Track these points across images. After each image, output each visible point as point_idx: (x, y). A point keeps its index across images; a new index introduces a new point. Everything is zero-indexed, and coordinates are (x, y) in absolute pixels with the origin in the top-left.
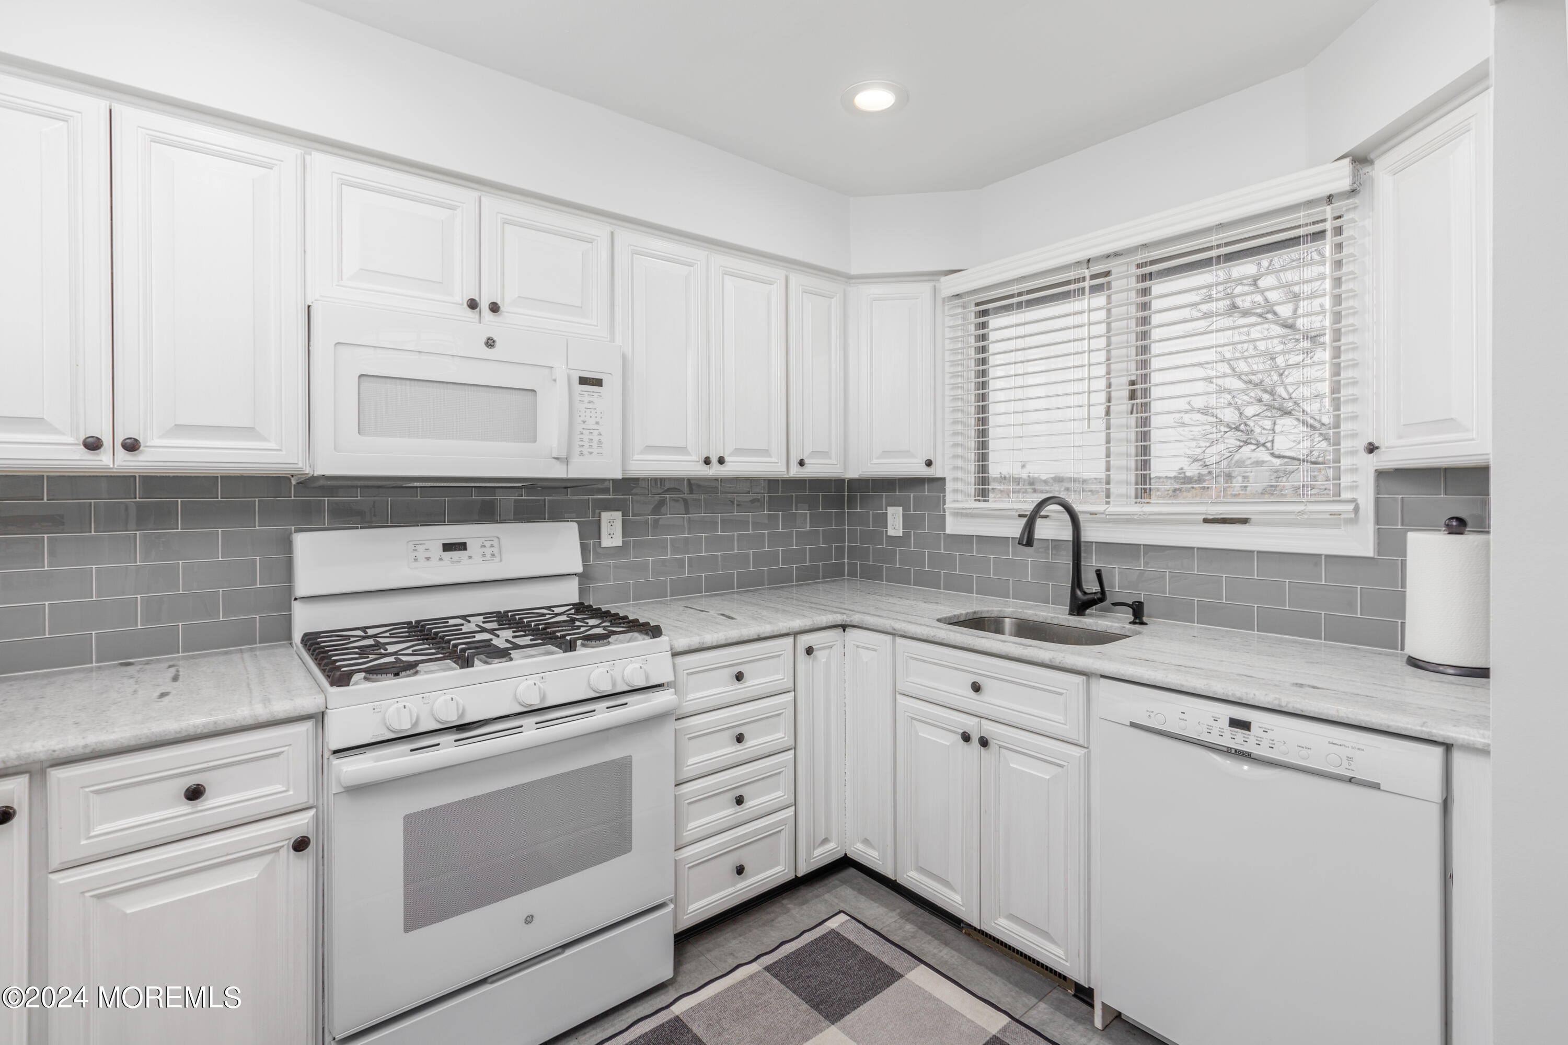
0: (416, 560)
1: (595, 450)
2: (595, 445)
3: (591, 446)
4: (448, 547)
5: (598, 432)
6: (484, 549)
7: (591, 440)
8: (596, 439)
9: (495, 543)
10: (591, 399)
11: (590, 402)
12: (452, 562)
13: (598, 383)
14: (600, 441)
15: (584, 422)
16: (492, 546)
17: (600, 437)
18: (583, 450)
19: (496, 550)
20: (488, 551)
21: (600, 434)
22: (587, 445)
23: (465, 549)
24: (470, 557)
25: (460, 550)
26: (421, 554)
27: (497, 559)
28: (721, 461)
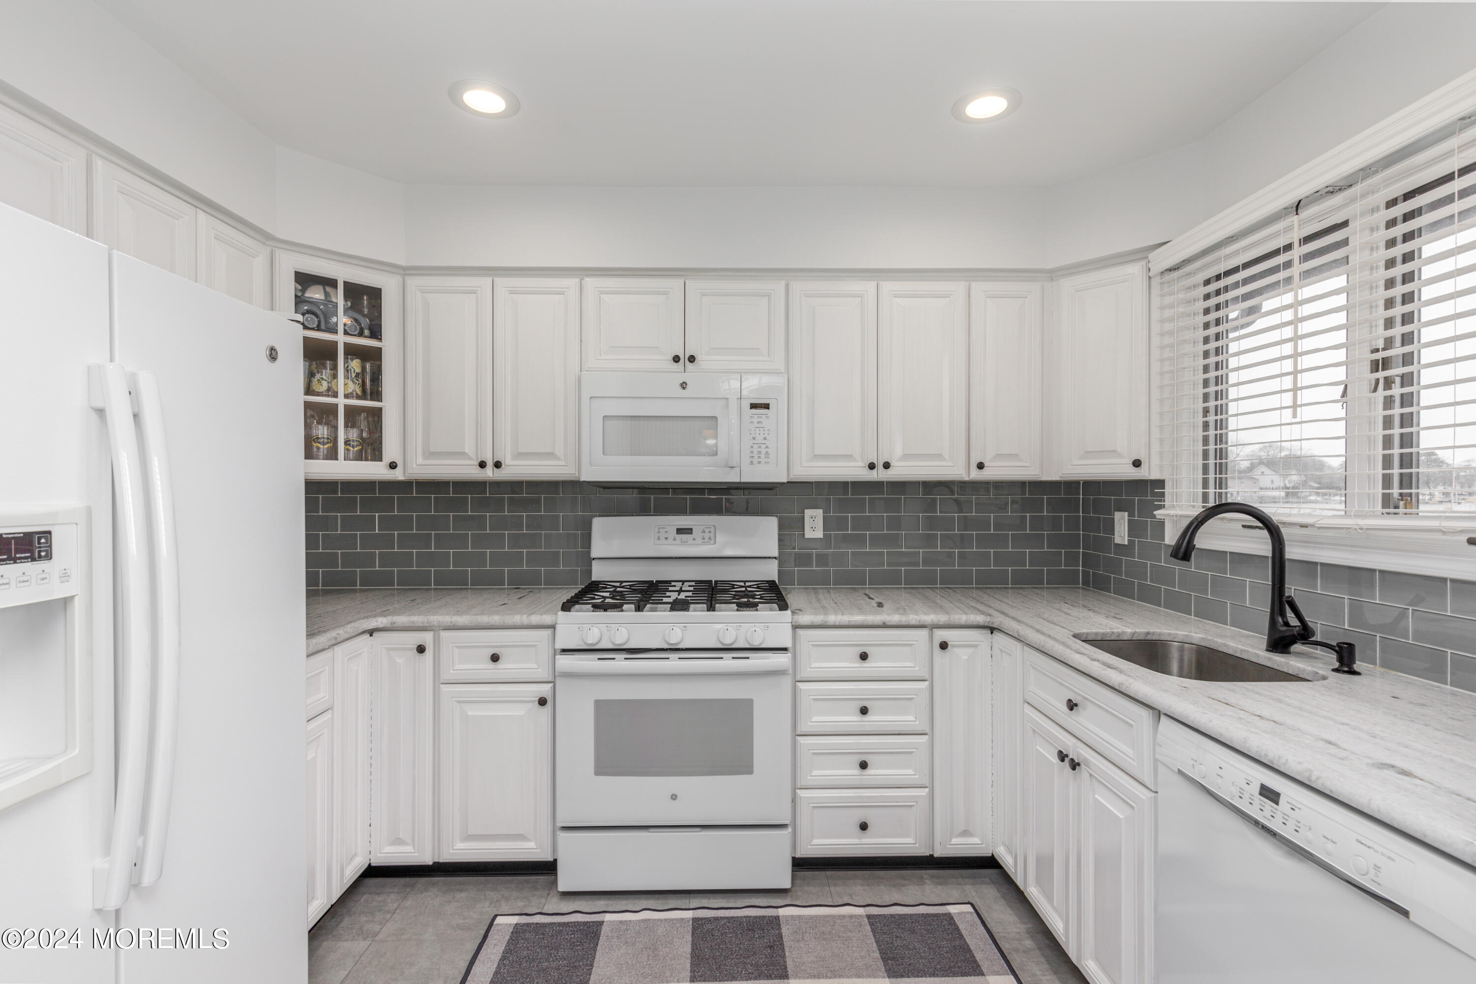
0: (659, 539)
1: (763, 460)
2: (763, 456)
3: (759, 457)
4: (680, 531)
5: (765, 446)
6: (704, 534)
7: (760, 452)
8: (763, 451)
9: (712, 530)
10: (759, 420)
11: (759, 422)
12: (682, 542)
13: (766, 406)
14: (767, 452)
15: (754, 438)
16: (710, 532)
17: (767, 450)
18: (753, 460)
19: (712, 535)
20: (707, 535)
21: (767, 447)
22: (756, 456)
23: (691, 533)
24: (694, 539)
25: (688, 533)
26: (663, 535)
27: (712, 542)
28: (887, 466)
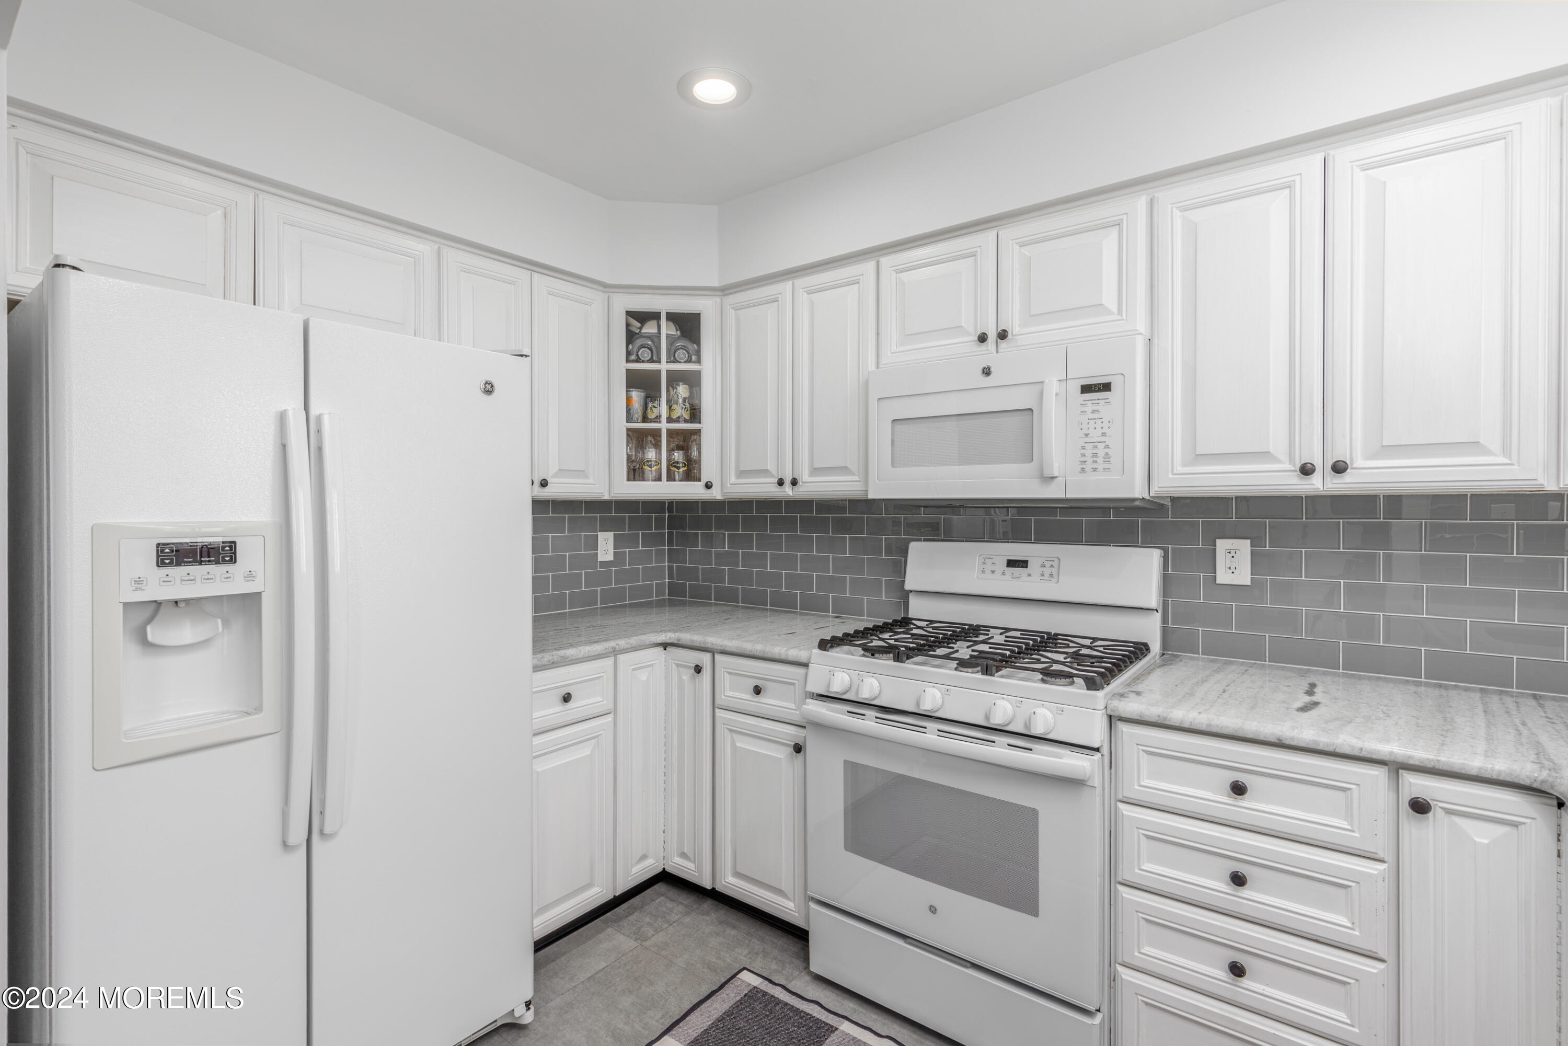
0: (983, 572)
1: (1100, 466)
2: (1100, 460)
3: (1095, 462)
4: (1011, 563)
5: (1104, 445)
6: (1043, 569)
7: (1095, 455)
8: (1101, 452)
9: (1055, 564)
10: (1095, 408)
11: (1094, 412)
12: (1013, 578)
13: (1106, 387)
14: (1107, 454)
15: (1087, 435)
16: (1052, 566)
17: (1107, 450)
18: (1085, 466)
19: (1054, 571)
20: (1047, 571)
21: (1107, 447)
22: (1089, 460)
23: (1027, 567)
24: (1029, 575)
25: (1023, 567)
26: (989, 567)
27: (1054, 580)
28: (1340, 467)
